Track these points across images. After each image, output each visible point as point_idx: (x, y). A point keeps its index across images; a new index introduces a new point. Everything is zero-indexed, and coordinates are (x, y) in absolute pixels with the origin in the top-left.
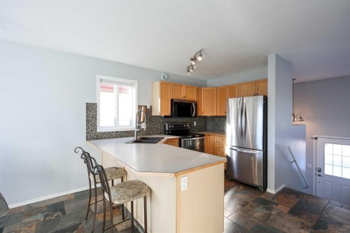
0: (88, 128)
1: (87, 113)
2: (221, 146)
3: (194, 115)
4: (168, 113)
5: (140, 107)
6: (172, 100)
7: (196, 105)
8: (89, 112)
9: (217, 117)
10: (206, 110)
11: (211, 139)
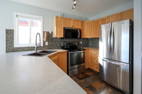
0: (7, 45)
1: (6, 35)
2: (96, 57)
3: (79, 37)
4: (62, 36)
5: (44, 32)
6: (64, 28)
7: (80, 31)
8: (8, 35)
9: (94, 38)
10: (87, 34)
11: (90, 52)
